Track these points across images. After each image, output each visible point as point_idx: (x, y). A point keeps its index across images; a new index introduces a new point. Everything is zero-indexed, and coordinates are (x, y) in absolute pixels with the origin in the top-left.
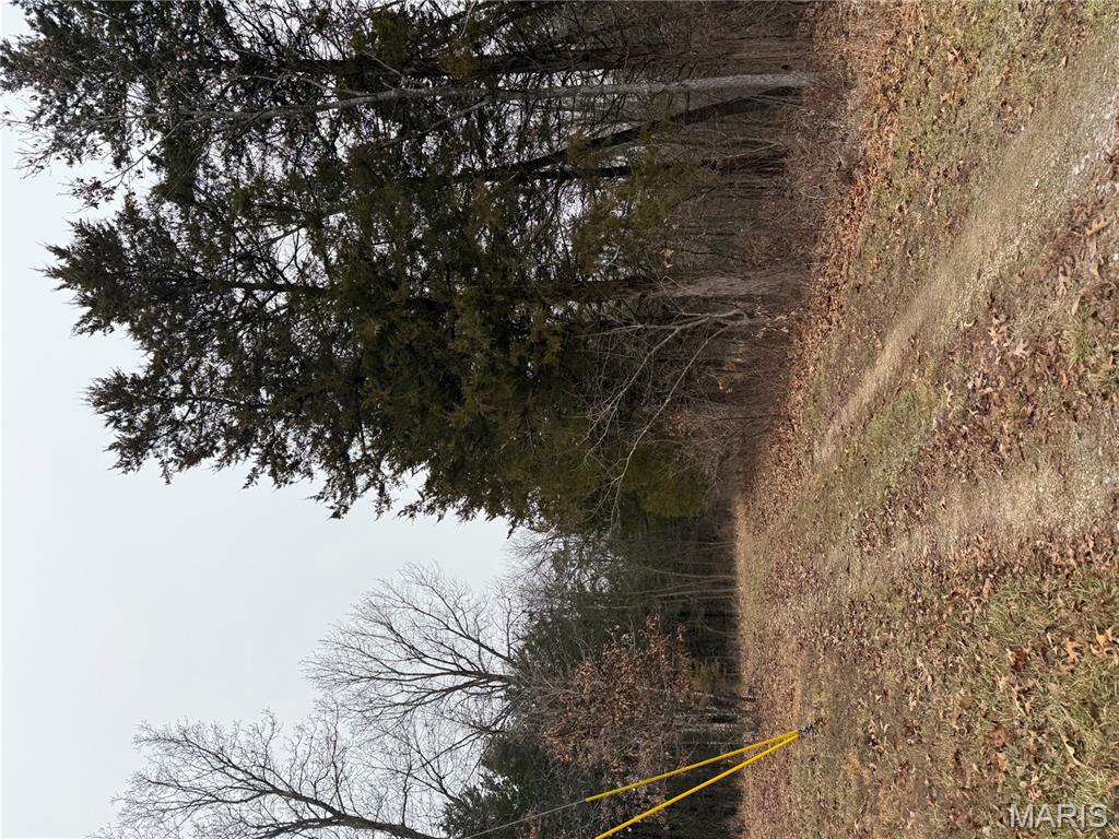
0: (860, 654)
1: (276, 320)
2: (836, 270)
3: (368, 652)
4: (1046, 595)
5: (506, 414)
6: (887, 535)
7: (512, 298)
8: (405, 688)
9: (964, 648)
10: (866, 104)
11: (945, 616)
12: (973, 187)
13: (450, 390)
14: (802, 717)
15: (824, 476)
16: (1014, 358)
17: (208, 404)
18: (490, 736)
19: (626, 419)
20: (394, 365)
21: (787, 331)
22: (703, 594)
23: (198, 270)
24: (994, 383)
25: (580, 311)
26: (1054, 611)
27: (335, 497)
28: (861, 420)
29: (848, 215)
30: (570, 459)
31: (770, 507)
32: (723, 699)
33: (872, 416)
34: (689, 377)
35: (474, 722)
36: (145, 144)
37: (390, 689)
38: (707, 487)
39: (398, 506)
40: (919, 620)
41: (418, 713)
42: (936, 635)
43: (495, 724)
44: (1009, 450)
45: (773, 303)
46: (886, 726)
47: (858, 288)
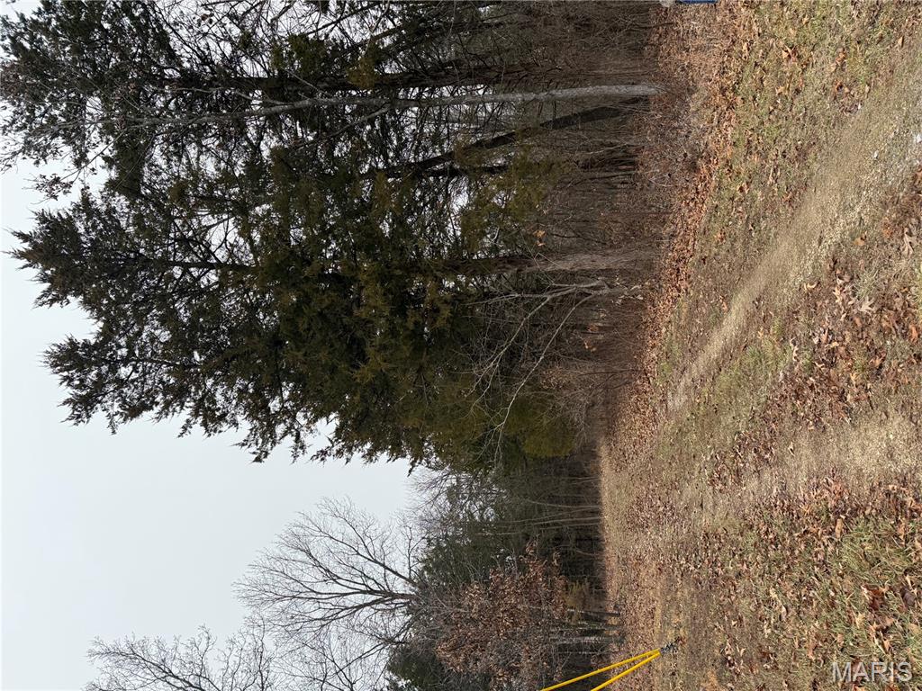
0: (715, 582)
1: (209, 294)
2: (683, 246)
3: (290, 575)
4: (902, 537)
5: (405, 371)
6: (738, 475)
7: (408, 273)
8: (322, 605)
9: (817, 583)
10: (706, 105)
11: (797, 552)
12: (812, 164)
13: (356, 351)
14: (663, 635)
15: (677, 422)
16: (859, 314)
17: (149, 365)
18: (394, 646)
19: (507, 374)
20: (309, 329)
21: (642, 298)
22: (573, 522)
23: (142, 251)
24: (840, 338)
25: (467, 284)
26: (913, 554)
27: (257, 444)
28: (710, 374)
29: (693, 199)
30: (460, 408)
31: (630, 449)
32: (592, 614)
33: (720, 370)
34: (559, 338)
35: (380, 635)
36: (100, 147)
37: (309, 606)
38: (576, 432)
39: (311, 451)
40: (771, 554)
41: (332, 627)
42: (788, 568)
43: (398, 635)
44: (857, 400)
45: (629, 276)
46: (743, 650)
47: (704, 260)
